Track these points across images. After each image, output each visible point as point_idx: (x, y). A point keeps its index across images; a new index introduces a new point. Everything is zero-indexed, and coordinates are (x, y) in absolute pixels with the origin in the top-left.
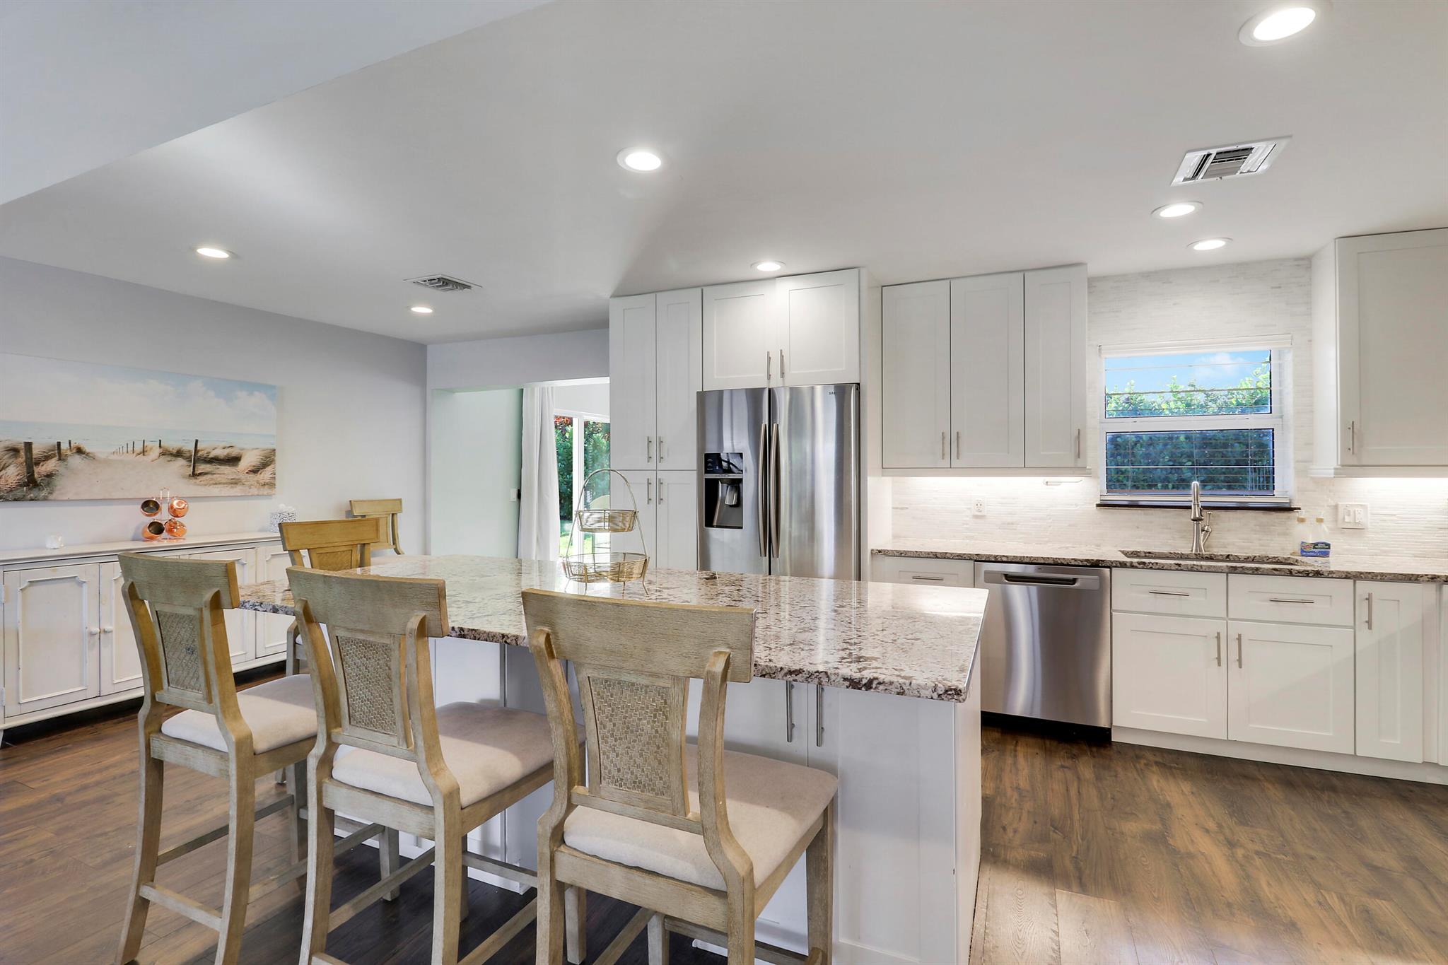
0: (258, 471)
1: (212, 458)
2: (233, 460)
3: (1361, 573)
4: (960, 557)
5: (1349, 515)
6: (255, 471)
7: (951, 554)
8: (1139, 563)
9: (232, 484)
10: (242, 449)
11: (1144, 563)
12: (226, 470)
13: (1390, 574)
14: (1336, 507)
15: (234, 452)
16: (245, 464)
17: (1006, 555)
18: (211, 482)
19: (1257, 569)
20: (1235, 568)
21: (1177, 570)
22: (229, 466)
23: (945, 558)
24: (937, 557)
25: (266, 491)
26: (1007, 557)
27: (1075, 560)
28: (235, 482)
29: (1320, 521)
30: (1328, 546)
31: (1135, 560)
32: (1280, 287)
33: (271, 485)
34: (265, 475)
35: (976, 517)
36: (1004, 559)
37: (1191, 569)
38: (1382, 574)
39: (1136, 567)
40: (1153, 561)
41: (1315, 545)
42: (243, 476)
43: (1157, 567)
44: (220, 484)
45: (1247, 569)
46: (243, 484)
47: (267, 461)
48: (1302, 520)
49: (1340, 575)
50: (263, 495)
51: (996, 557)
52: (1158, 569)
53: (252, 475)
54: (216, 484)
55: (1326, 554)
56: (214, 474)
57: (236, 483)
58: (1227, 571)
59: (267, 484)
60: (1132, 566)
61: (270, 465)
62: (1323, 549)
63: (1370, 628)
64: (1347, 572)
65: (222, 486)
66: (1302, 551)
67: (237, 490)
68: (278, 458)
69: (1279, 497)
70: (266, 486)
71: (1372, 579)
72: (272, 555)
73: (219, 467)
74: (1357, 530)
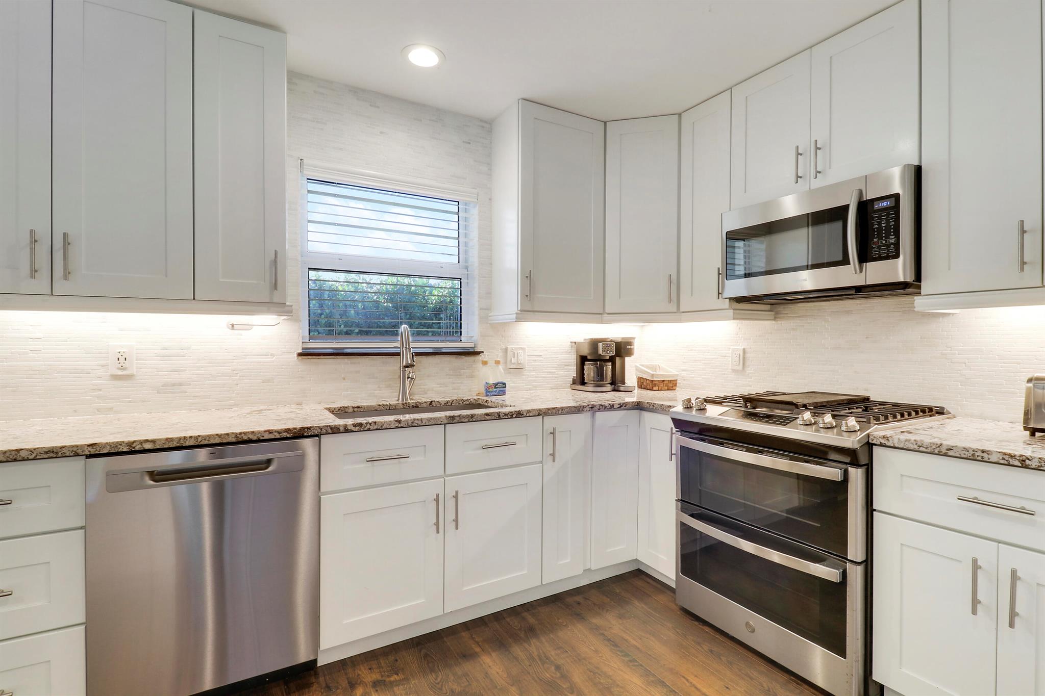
3: (549, 409)
4: (54, 454)
5: (514, 357)
7: (31, 451)
8: (355, 425)
11: (360, 425)
13: (567, 408)
14: (506, 350)
17: (150, 438)
19: (472, 416)
20: (453, 417)
21: (397, 428)
23: (15, 460)
26: (153, 441)
27: (270, 432)
29: (498, 362)
30: (504, 384)
31: (349, 422)
32: (470, 143)
35: (115, 377)
36: (148, 446)
37: (412, 425)
38: (562, 408)
39: (352, 431)
40: (370, 420)
41: (496, 385)
43: (376, 427)
45: (464, 417)
48: (485, 363)
49: (534, 413)
51: (130, 444)
52: (377, 429)
55: (504, 393)
58: (446, 421)
60: (347, 430)
62: (500, 388)
64: (540, 410)
66: (487, 391)
69: (465, 342)
71: (556, 414)
74: (519, 369)
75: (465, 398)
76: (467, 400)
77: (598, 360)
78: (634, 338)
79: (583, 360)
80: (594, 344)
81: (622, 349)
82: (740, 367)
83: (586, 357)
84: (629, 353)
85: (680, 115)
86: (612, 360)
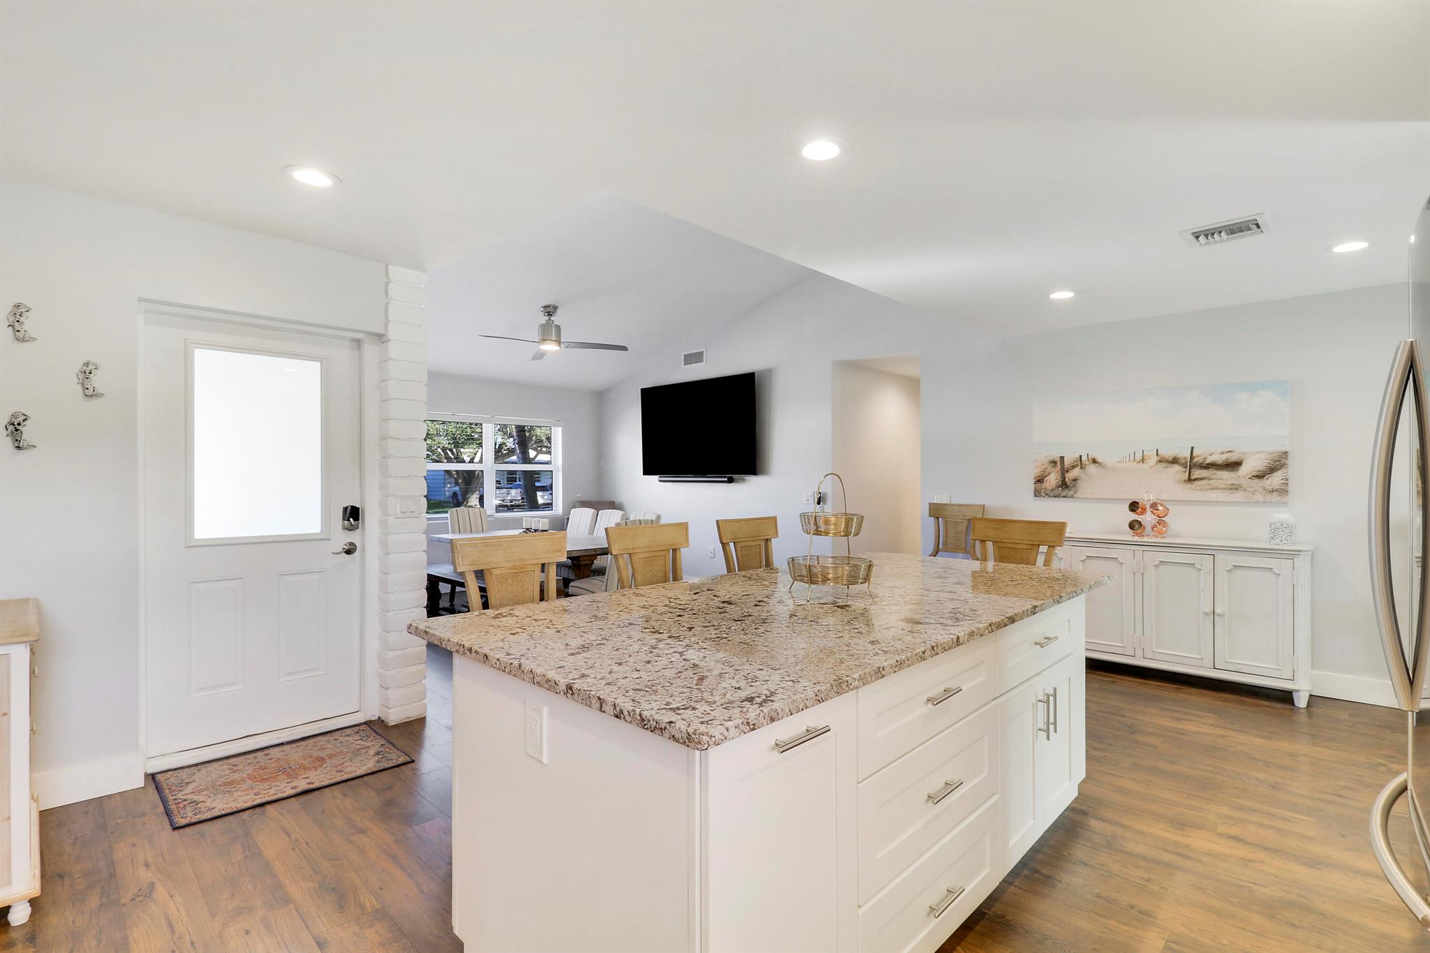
0: (1264, 476)
1: (1208, 464)
2: (1234, 465)
6: (1260, 476)
9: (1231, 489)
10: (1244, 454)
12: (1225, 475)
15: (1233, 457)
16: (1245, 469)
18: (1208, 487)
22: (1228, 471)
25: (1275, 497)
28: (1234, 488)
33: (1283, 491)
34: (1275, 480)
42: (1244, 482)
44: (1218, 489)
46: (1245, 490)
47: (1277, 465)
50: (1271, 502)
53: (1256, 481)
54: (1213, 489)
56: (1211, 479)
57: (1236, 489)
59: (1276, 490)
61: (1278, 470)
65: (1219, 491)
67: (1238, 496)
68: (1291, 461)
70: (1275, 494)
73: (1216, 472)
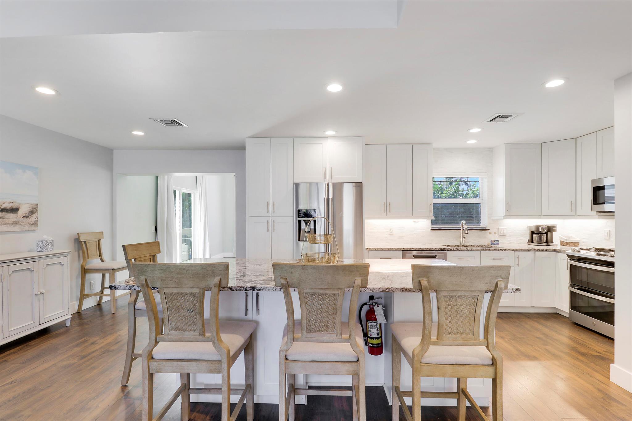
0: (28, 217)
1: (2, 209)
2: (15, 210)
3: (516, 249)
4: (397, 249)
5: (502, 231)
6: (27, 217)
7: (394, 249)
8: (456, 249)
9: (14, 224)
10: (20, 204)
11: (457, 249)
12: (11, 216)
13: (523, 249)
14: (498, 229)
15: (15, 206)
16: (21, 213)
17: (413, 248)
18: (2, 223)
19: (489, 249)
20: (483, 249)
21: (467, 251)
22: (12, 213)
23: (392, 250)
24: (389, 250)
25: (33, 228)
26: (414, 249)
27: (436, 249)
28: (16, 223)
29: (495, 233)
30: (498, 241)
31: (454, 248)
33: (35, 224)
34: (32, 219)
35: (390, 234)
36: (413, 250)
37: (471, 250)
38: (522, 249)
39: (455, 250)
40: (460, 248)
41: (495, 241)
42: (21, 220)
43: (461, 250)
44: (8, 224)
45: (487, 249)
46: (20, 224)
47: (33, 211)
48: (490, 233)
49: (511, 250)
50: (31, 230)
51: (410, 249)
52: (462, 251)
53: (25, 219)
54: (5, 224)
55: (498, 244)
56: (4, 218)
57: (16, 224)
58: (481, 250)
59: (34, 224)
60: (454, 250)
61: (35, 213)
62: (497, 242)
63: (518, 266)
64: (513, 249)
65: (9, 225)
66: (491, 243)
67: (17, 228)
68: (39, 209)
69: (482, 226)
70: (33, 226)
71: (519, 251)
72: (47, 265)
73: (6, 214)
74: (504, 236)
75: (483, 245)
76: (485, 246)
77: (540, 233)
78: (556, 225)
79: (533, 233)
80: (537, 227)
81: (550, 230)
82: (608, 238)
83: (534, 232)
84: (555, 231)
85: (576, 138)
86: (546, 233)
